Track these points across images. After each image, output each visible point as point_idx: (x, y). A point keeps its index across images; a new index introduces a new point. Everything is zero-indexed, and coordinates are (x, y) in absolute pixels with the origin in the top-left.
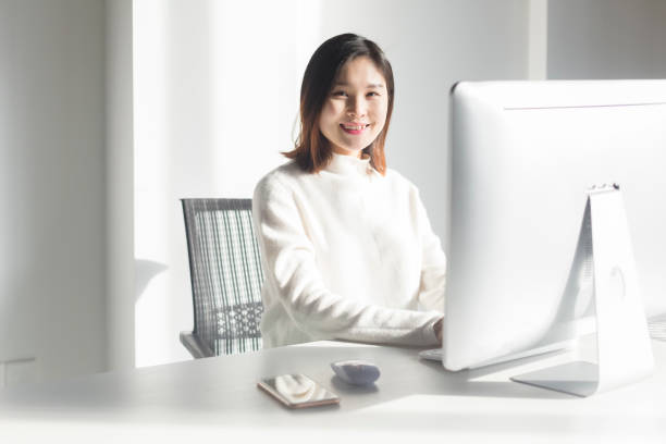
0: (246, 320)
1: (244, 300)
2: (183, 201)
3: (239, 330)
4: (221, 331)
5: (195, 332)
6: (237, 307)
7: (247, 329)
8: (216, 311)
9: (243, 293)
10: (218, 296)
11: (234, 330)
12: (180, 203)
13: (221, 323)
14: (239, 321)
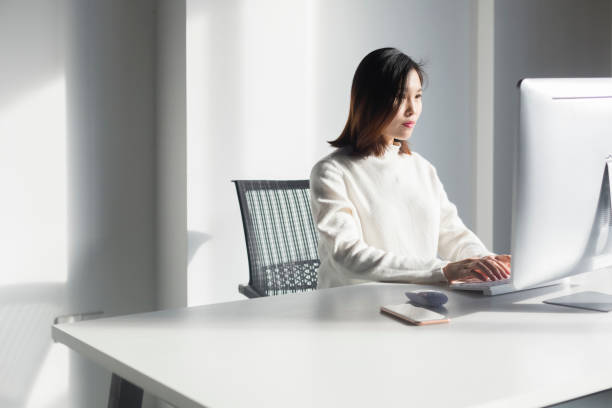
0: (287, 276)
1: (285, 260)
2: (236, 182)
3: (283, 283)
4: (270, 284)
5: (251, 283)
6: (280, 265)
7: (288, 282)
8: (265, 268)
9: (284, 255)
10: (266, 257)
11: (279, 283)
12: (234, 184)
13: (269, 277)
14: (282, 276)
